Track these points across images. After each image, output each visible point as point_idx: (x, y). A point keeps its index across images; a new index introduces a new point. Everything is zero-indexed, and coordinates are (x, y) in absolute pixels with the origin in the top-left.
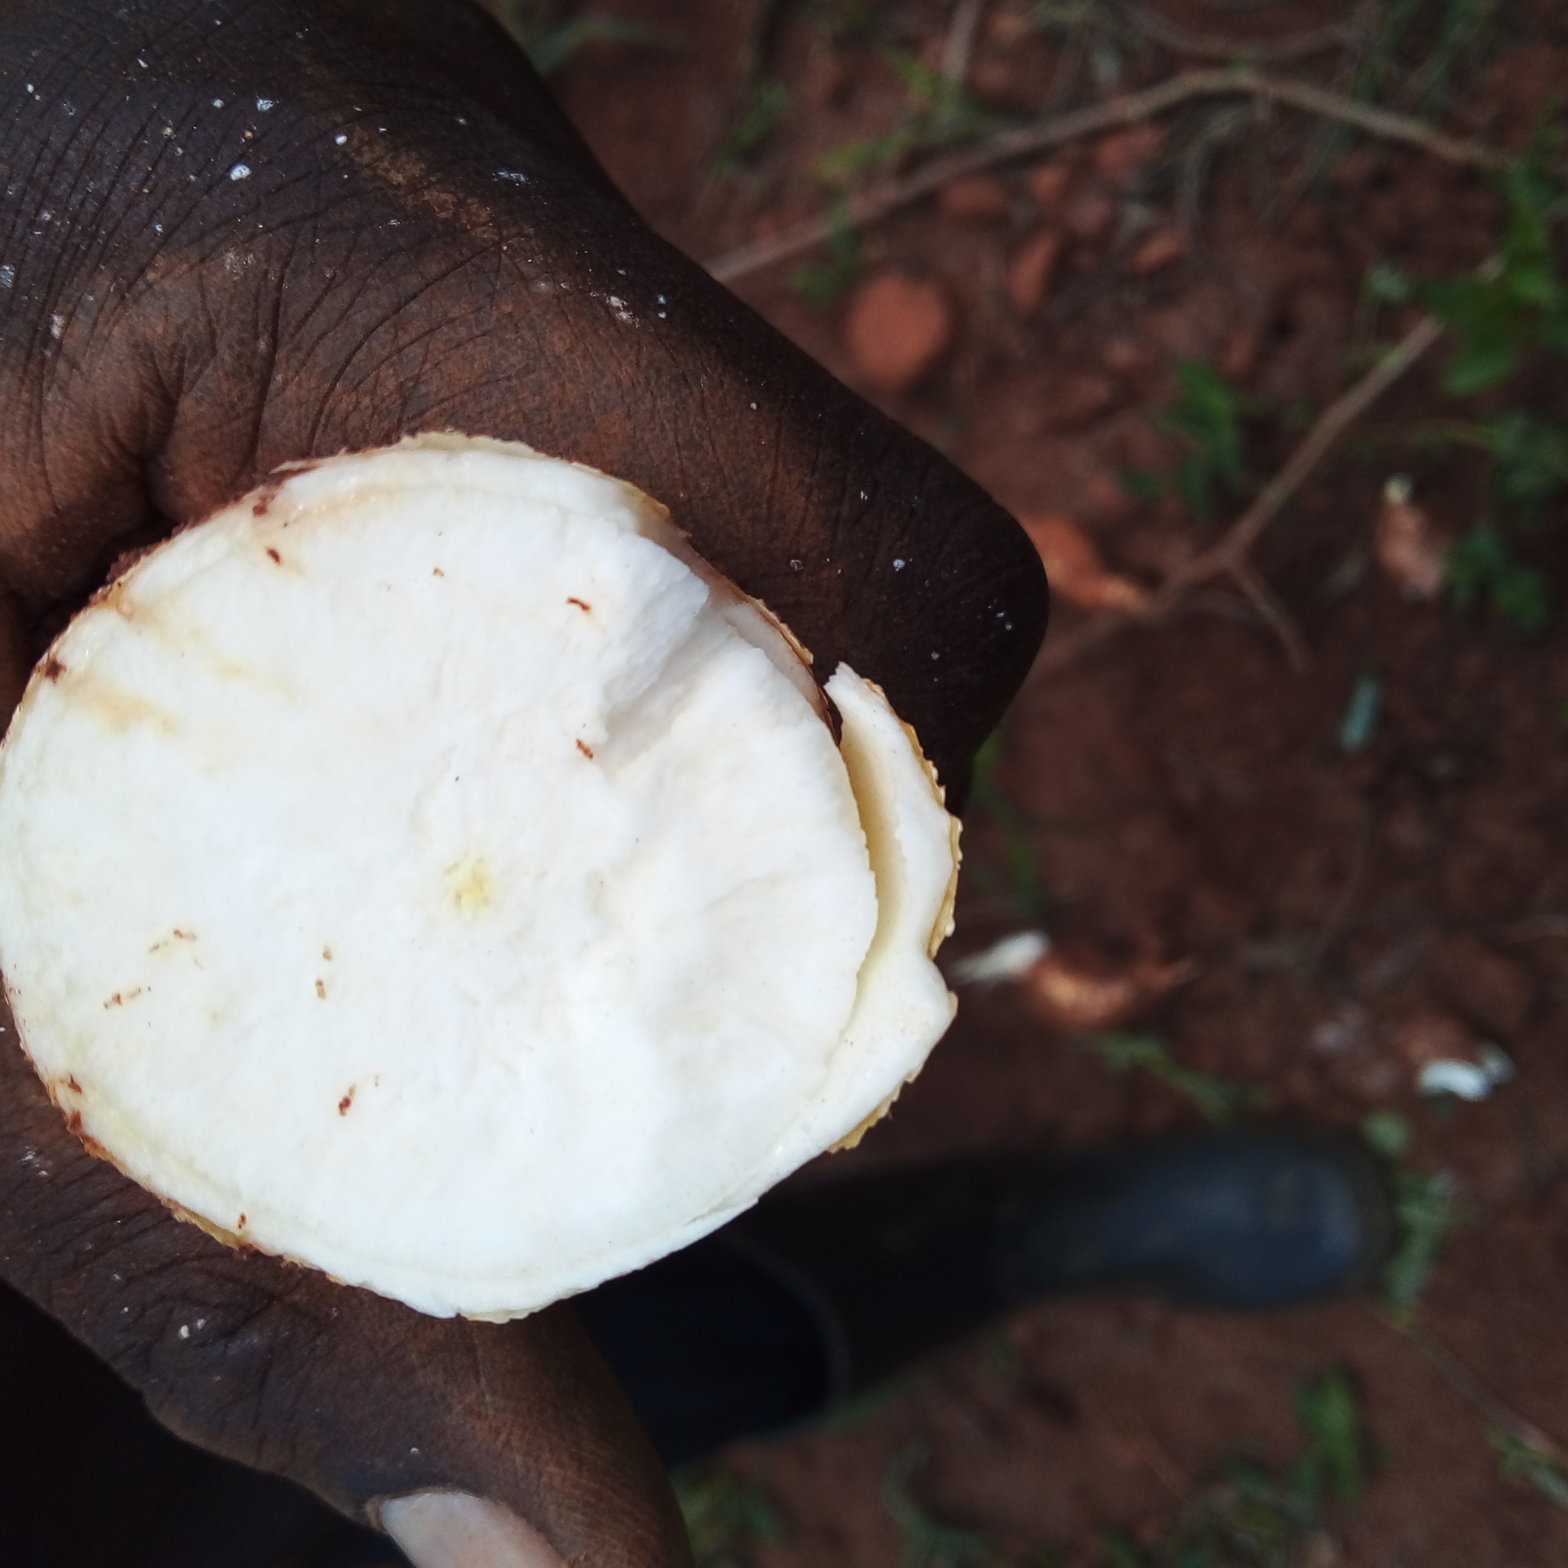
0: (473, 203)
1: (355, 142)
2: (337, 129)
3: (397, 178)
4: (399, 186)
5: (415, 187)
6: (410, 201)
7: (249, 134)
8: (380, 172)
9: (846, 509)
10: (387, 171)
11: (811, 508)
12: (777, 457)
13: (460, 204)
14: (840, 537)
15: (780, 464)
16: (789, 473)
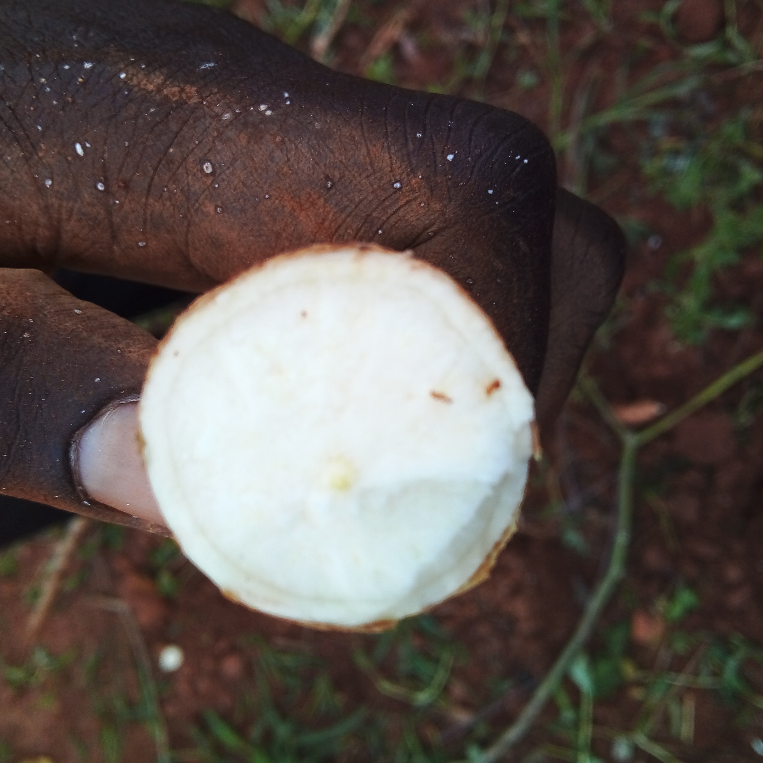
0: (187, 88)
1: (130, 76)
2: (121, 71)
3: (151, 87)
4: (152, 91)
5: (159, 90)
6: (158, 97)
7: (80, 80)
8: (142, 87)
9: (411, 147)
10: (145, 85)
11: (392, 156)
12: (365, 141)
13: (182, 90)
14: (414, 162)
15: (369, 144)
16: (374, 146)
